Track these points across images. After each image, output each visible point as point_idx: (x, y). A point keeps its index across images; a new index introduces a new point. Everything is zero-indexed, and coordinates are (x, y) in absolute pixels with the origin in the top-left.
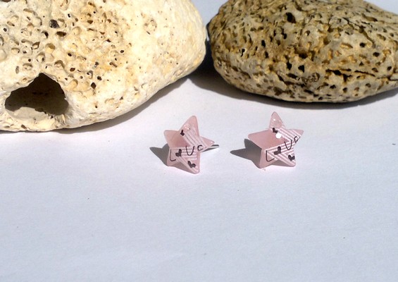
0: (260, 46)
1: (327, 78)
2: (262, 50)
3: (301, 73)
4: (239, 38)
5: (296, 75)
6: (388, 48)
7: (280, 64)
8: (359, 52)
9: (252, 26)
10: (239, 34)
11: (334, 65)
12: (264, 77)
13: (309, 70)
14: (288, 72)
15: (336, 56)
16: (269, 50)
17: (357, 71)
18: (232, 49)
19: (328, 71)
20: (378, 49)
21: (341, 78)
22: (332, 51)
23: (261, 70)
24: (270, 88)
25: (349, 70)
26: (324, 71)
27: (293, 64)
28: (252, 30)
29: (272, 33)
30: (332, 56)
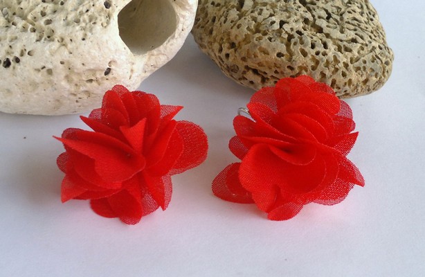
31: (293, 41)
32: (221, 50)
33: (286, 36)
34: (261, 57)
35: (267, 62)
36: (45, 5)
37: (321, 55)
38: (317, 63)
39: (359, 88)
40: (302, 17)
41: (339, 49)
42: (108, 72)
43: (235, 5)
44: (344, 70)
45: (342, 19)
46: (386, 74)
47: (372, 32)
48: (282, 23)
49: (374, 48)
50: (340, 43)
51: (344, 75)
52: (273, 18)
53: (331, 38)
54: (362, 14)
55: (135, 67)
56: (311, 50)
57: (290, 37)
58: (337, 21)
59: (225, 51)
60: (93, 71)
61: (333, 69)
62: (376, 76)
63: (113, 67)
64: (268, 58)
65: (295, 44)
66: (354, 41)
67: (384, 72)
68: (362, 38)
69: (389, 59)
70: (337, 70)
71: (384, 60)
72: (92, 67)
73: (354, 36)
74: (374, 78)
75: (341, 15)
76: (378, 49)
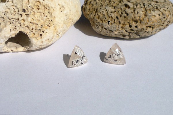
0: (116, 19)
1: (146, 29)
2: (117, 21)
3: (136, 29)
4: (106, 16)
5: (134, 29)
6: (168, 14)
7: (126, 26)
8: (159, 18)
9: (111, 11)
10: (106, 15)
11: (149, 24)
12: (119, 31)
13: (139, 27)
14: (130, 29)
15: (150, 21)
16: (120, 21)
17: (157, 25)
18: (104, 21)
19: (147, 27)
20: (165, 16)
21: (151, 28)
22: (149, 19)
23: (118, 29)
24: (120, 35)
25: (154, 25)
26: (145, 27)
27: (132, 26)
28: (111, 12)
29: (121, 13)
30: (149, 21)
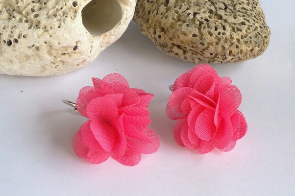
31: (203, 26)
32: (155, 33)
33: (198, 23)
34: (182, 37)
35: (186, 41)
36: (34, 4)
37: (221, 34)
38: (219, 40)
39: (248, 55)
40: (208, 9)
41: (234, 30)
42: (75, 48)
43: (163, 2)
44: (237, 44)
45: (235, 9)
46: (265, 44)
47: (255, 17)
48: (195, 14)
49: (256, 28)
50: (234, 25)
51: (237, 47)
52: (189, 11)
53: (228, 23)
54: (248, 4)
55: (94, 44)
56: (215, 31)
57: (201, 23)
58: (231, 10)
59: (158, 33)
60: (66, 48)
61: (230, 43)
62: (259, 47)
63: (78, 45)
64: (186, 38)
65: (204, 28)
66: (243, 23)
67: (264, 44)
68: (248, 21)
69: (267, 34)
70: (232, 44)
71: (264, 35)
72: (65, 45)
73: (243, 21)
74: (257, 48)
75: (234, 6)
76: (259, 28)
